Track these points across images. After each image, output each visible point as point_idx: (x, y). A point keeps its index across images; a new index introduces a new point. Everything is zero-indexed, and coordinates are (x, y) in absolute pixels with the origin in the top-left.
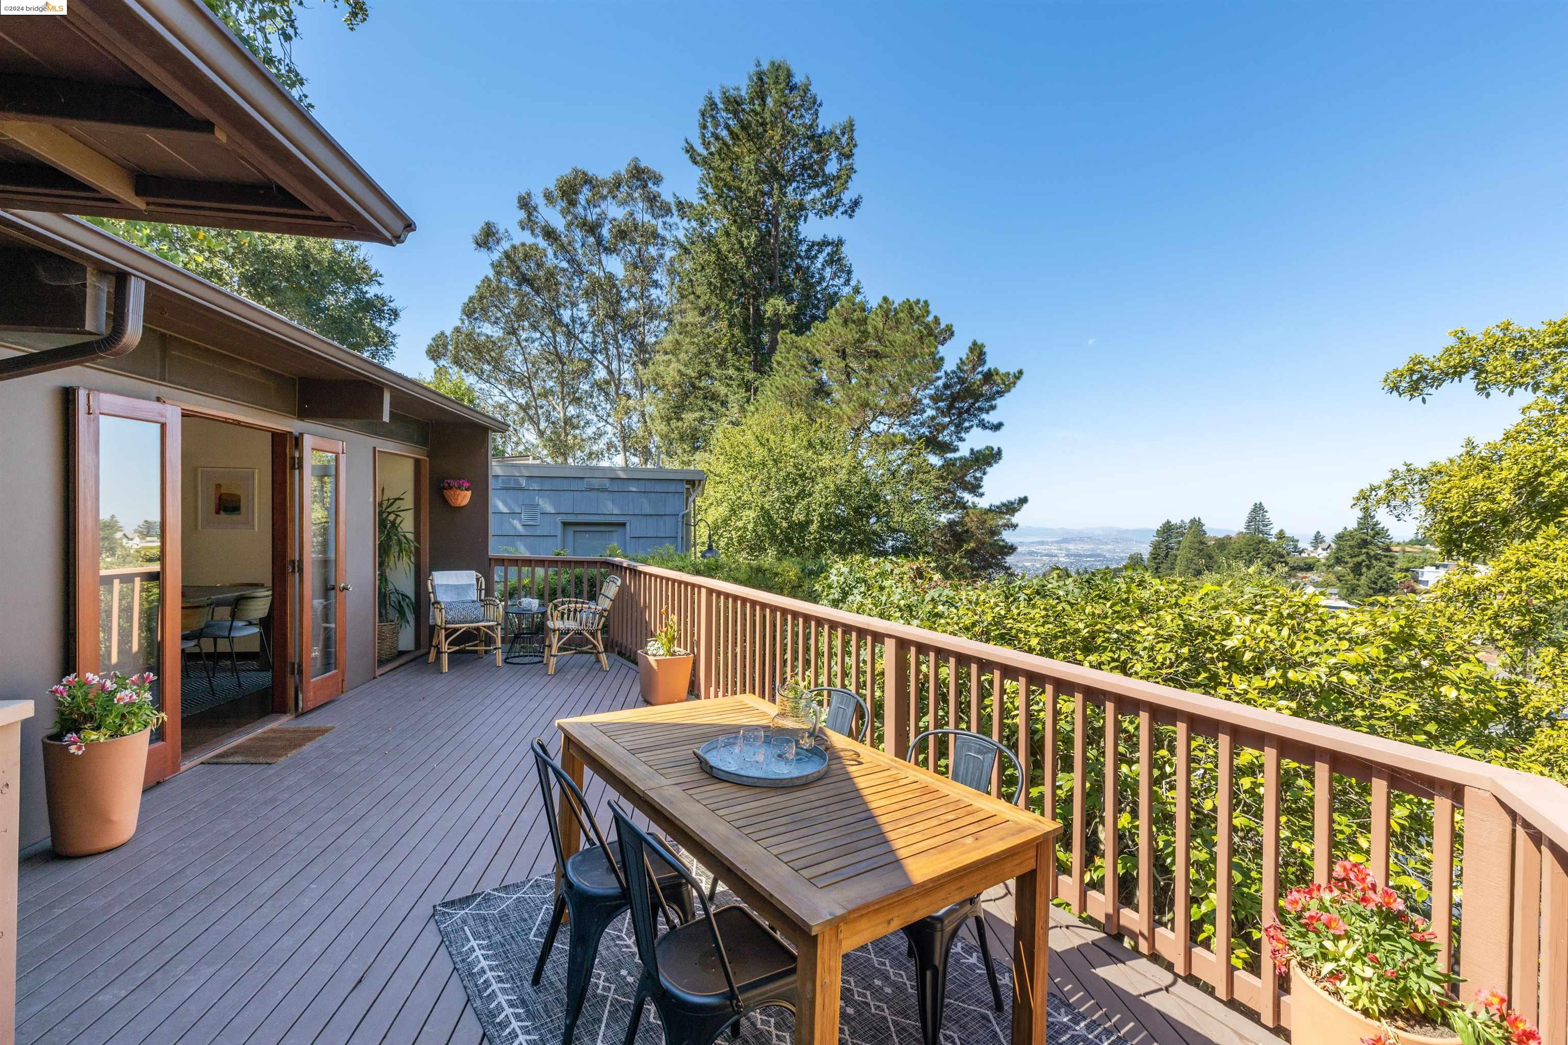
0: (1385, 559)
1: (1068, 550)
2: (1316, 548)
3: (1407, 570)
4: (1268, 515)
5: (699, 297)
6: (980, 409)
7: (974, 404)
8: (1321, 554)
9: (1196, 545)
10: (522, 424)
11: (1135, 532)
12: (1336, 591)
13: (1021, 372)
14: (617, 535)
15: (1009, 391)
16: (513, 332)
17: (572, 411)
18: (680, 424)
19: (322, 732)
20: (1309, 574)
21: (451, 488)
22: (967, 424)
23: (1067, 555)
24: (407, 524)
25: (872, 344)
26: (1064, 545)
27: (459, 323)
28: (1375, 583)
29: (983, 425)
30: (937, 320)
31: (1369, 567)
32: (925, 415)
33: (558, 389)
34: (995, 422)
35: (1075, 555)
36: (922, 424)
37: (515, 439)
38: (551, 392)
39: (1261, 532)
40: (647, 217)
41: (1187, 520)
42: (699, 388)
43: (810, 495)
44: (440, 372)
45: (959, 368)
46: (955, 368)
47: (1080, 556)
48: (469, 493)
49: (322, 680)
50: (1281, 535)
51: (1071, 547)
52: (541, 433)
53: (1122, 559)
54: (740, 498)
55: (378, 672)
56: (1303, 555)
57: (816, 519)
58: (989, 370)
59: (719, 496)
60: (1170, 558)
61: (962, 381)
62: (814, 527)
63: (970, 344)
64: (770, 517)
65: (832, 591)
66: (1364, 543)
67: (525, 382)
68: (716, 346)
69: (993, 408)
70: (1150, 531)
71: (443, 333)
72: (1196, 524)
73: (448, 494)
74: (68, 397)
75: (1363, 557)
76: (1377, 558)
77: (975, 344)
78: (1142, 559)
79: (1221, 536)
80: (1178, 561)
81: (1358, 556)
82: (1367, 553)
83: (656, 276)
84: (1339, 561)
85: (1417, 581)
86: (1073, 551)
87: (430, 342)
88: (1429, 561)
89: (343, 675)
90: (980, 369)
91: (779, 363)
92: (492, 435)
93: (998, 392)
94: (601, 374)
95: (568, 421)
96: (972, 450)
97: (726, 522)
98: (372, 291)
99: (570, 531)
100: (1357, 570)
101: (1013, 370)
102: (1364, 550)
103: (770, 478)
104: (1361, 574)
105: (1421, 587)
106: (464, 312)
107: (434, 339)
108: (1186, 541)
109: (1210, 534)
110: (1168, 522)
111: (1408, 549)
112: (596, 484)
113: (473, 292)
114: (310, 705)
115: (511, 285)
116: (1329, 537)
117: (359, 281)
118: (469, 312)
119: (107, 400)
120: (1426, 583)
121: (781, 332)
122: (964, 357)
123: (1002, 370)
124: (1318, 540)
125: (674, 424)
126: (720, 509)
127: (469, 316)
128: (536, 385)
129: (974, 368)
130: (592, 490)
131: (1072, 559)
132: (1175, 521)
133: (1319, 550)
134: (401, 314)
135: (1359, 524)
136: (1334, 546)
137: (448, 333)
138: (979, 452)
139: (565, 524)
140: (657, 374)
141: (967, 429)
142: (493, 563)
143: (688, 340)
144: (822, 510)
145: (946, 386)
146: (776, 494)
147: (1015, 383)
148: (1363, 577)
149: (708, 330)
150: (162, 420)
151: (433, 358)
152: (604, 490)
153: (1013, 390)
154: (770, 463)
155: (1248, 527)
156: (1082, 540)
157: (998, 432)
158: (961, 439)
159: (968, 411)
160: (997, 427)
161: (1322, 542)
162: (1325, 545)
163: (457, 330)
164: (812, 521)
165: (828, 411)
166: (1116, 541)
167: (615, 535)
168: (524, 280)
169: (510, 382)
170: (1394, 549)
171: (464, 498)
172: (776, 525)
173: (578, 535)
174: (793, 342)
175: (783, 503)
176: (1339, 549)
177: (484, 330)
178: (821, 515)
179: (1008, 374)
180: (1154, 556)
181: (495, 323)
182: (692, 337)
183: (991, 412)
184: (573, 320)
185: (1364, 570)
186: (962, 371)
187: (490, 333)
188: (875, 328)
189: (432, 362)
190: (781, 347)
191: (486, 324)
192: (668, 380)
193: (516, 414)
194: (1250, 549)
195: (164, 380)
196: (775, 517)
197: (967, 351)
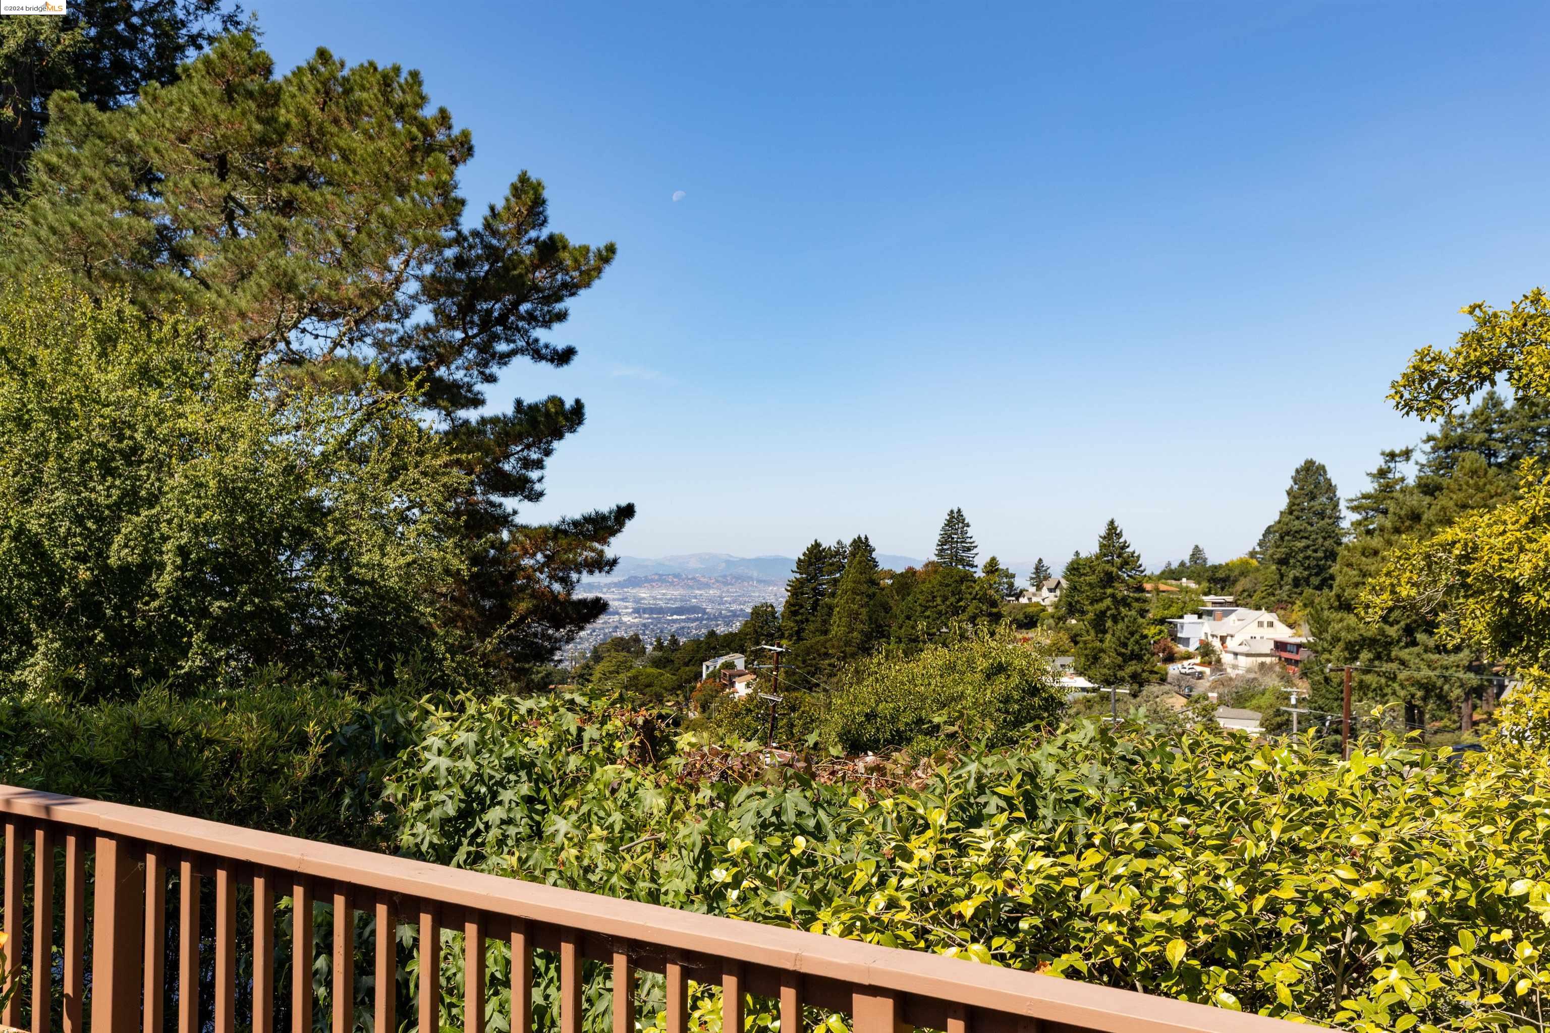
0: (1135, 605)
1: (638, 600)
2: (1039, 588)
3: (1162, 621)
4: (970, 532)
6: (531, 318)
7: (516, 305)
8: (1047, 598)
9: (863, 588)
11: (759, 562)
12: (1068, 660)
13: (611, 249)
15: (588, 285)
20: (1031, 634)
22: (502, 347)
23: (636, 611)
25: (294, 152)
26: (631, 591)
28: (1125, 645)
29: (537, 353)
30: (444, 118)
31: (1115, 619)
32: (409, 323)
34: (561, 346)
35: (651, 611)
36: (405, 342)
39: (961, 561)
41: (847, 541)
43: (152, 500)
45: (488, 226)
46: (479, 227)
47: (660, 611)
50: (992, 567)
51: (644, 593)
53: (735, 615)
56: (1023, 600)
57: (169, 558)
58: (551, 237)
60: (821, 611)
61: (493, 254)
62: (163, 582)
63: (515, 179)
64: (42, 555)
65: (436, 796)
66: (1109, 579)
69: (561, 317)
70: (784, 561)
72: (862, 546)
75: (1108, 602)
76: (1125, 602)
77: (524, 179)
78: (773, 613)
79: (899, 569)
80: (835, 618)
81: (1101, 600)
82: (1113, 596)
84: (1073, 609)
85: (1175, 639)
86: (648, 602)
88: (1190, 606)
90: (533, 234)
91: (51, 169)
93: (564, 285)
96: (519, 403)
100: (1099, 625)
101: (596, 243)
102: (1109, 591)
103: (44, 455)
104: (1105, 632)
105: (1181, 648)
108: (848, 579)
109: (883, 565)
110: (817, 545)
111: (1162, 587)
116: (1057, 571)
120: (1186, 642)
121: (57, 95)
122: (500, 205)
123: (574, 240)
124: (1040, 575)
129: (520, 230)
131: (646, 619)
132: (828, 542)
133: (1045, 592)
135: (1102, 546)
136: (1064, 584)
138: (534, 408)
141: (504, 359)
144: (185, 537)
145: (460, 263)
146: (61, 496)
147: (599, 270)
148: (1108, 636)
153: (596, 284)
155: (941, 553)
156: (661, 579)
157: (565, 368)
158: (491, 379)
159: (502, 320)
160: (564, 357)
161: (1047, 577)
162: (1052, 583)
164: (161, 566)
165: (188, 297)
166: (724, 581)
170: (1148, 586)
172: (57, 578)
174: (90, 124)
175: (79, 520)
176: (1074, 588)
178: (182, 551)
179: (585, 250)
180: (794, 607)
183: (556, 326)
185: (1109, 623)
186: (494, 233)
188: (303, 114)
190: (56, 131)
194: (947, 591)
196: (58, 553)
197: (507, 192)
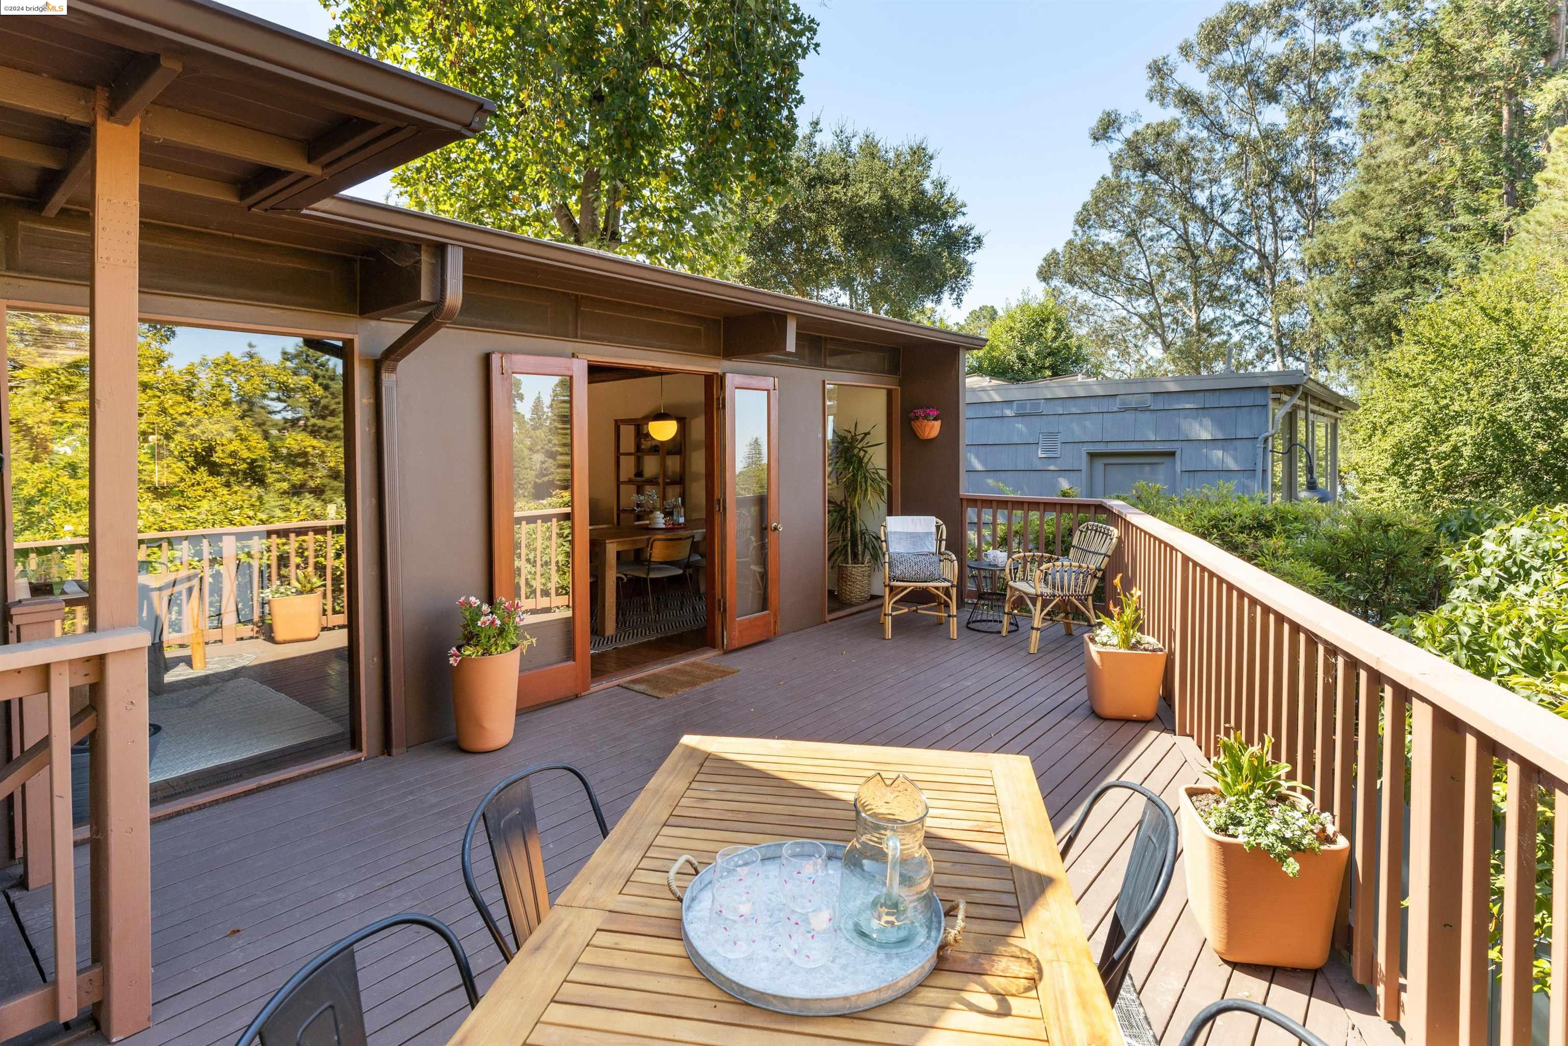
5: (1402, 122)
10: (1145, 337)
14: (1162, 470)
16: (1133, 234)
17: (1209, 313)
18: (1367, 309)
19: (725, 673)
21: (917, 418)
24: (877, 459)
27: (1072, 236)
33: (1190, 290)
37: (1137, 357)
38: (1181, 295)
40: (1322, 39)
42: (1401, 254)
44: (1055, 293)
48: (937, 424)
49: (750, 620)
52: (1167, 346)
54: (1447, 406)
55: (829, 617)
59: (1406, 406)
67: (1149, 289)
68: (1433, 187)
71: (1054, 251)
73: (916, 425)
74: (487, 360)
83: (1336, 113)
87: (1040, 262)
89: (775, 616)
92: (961, 352)
94: (1252, 263)
95: (1205, 328)
97: (1419, 446)
98: (956, 223)
99: (1099, 464)
106: (1077, 222)
107: (1045, 259)
112: (1133, 401)
113: (1087, 198)
114: (736, 644)
115: (1133, 179)
117: (945, 215)
118: (1082, 221)
119: (519, 360)
125: (1356, 310)
126: (1408, 425)
127: (1082, 226)
128: (1164, 291)
130: (1127, 410)
134: (985, 240)
137: (1060, 249)
139: (1093, 456)
140: (1327, 246)
142: (965, 503)
143: (1381, 188)
149: (1421, 164)
150: (569, 373)
151: (1045, 279)
152: (1146, 410)
154: (1513, 350)
163: (1070, 243)
167: (1161, 468)
168: (1148, 166)
169: (1129, 291)
171: (933, 429)
173: (1109, 468)
177: (1101, 239)
181: (1113, 226)
182: (1387, 182)
184: (1211, 200)
187: (1106, 240)
189: (1044, 284)
191: (1103, 231)
192: (1344, 251)
193: (1139, 327)
195: (576, 337)
